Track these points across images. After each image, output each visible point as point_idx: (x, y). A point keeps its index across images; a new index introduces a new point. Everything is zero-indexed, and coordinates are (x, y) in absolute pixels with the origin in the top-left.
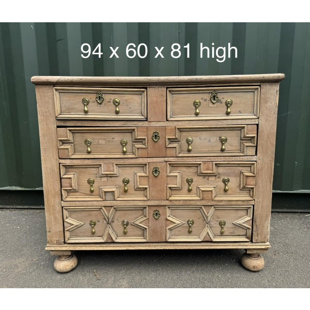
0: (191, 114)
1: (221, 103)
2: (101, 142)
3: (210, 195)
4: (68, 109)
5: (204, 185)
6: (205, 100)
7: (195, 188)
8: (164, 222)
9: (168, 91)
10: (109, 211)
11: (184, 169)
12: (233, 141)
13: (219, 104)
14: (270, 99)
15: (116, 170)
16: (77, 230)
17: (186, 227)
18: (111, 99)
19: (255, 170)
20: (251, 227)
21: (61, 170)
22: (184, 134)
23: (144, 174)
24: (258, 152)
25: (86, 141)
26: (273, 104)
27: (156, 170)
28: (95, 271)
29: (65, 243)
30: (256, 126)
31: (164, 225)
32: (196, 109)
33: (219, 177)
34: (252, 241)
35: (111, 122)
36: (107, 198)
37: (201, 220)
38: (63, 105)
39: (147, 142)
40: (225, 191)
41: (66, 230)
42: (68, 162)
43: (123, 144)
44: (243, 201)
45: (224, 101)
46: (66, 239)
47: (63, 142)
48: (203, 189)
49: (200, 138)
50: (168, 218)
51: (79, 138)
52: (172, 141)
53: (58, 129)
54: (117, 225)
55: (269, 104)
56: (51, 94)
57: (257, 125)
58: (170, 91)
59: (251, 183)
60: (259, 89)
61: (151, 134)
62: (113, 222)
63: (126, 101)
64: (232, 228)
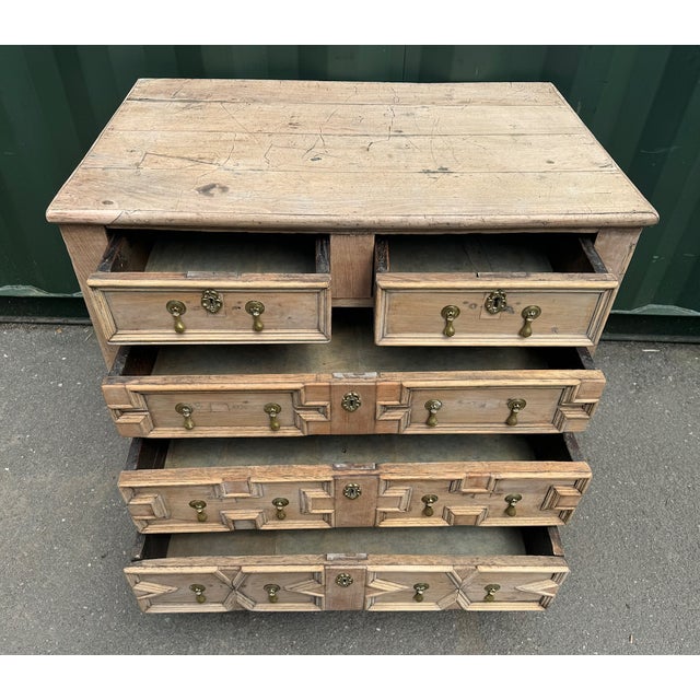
0: (433, 332)
3: (471, 521)
4: (135, 322)
5: (462, 504)
6: (473, 306)
7: (441, 508)
8: (361, 588)
15: (255, 490)
17: (411, 592)
18: (239, 303)
25: (179, 408)
27: (352, 490)
31: (360, 592)
33: (499, 495)
37: (446, 584)
38: (119, 316)
39: (329, 411)
47: (124, 410)
48: (457, 513)
49: (460, 402)
50: (371, 585)
52: (391, 407)
59: (570, 503)
62: (244, 586)
63: (280, 305)
64: (512, 593)
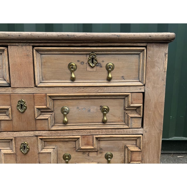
0: (66, 79)
1: (101, 66)
6: (82, 63)
9: (34, 51)
11: (60, 144)
12: (116, 111)
13: (98, 68)
14: (157, 63)
19: (142, 145)
22: (57, 103)
23: (9, 151)
24: (144, 125)
26: (161, 69)
27: (25, 147)
30: (142, 94)
32: (71, 74)
33: (101, 153)
39: (10, 112)
45: (104, 65)
52: (42, 111)
55: (156, 69)
57: (144, 93)
58: (37, 51)
60: (145, 51)
61: (15, 103)
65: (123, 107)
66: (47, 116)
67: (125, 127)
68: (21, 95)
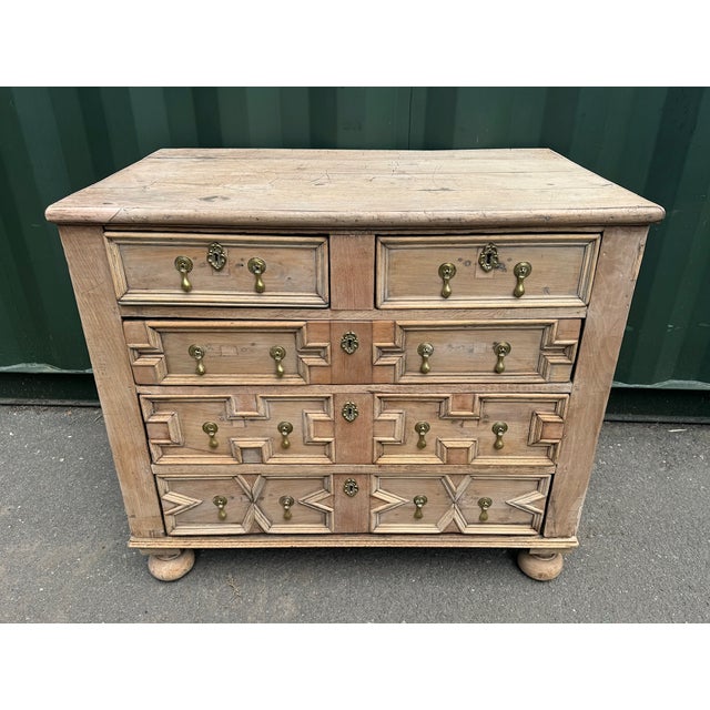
0: (432, 294)
1: (505, 269)
2: (225, 351)
3: (463, 457)
4: (145, 281)
5: (453, 436)
6: (468, 263)
7: (434, 441)
8: (366, 500)
9: (379, 244)
10: (253, 481)
11: (412, 407)
12: (523, 351)
13: (499, 272)
14: (621, 264)
15: (263, 409)
16: (189, 513)
17: (411, 509)
18: (242, 260)
19: (566, 411)
20: (542, 512)
21: (144, 407)
22: (413, 336)
23: (323, 417)
24: (576, 376)
25: (192, 351)
26: (627, 275)
27: (350, 410)
28: (230, 576)
29: (166, 534)
30: (580, 321)
31: (366, 505)
32: (444, 285)
33: (486, 422)
34: (542, 534)
35: (248, 311)
36: (247, 459)
37: (442, 496)
38: (131, 273)
39: (329, 353)
40: (496, 447)
41: (165, 513)
42: (156, 393)
43: (277, 355)
44: (533, 467)
46: (169, 529)
47: (141, 352)
48: (449, 445)
49: (450, 346)
50: (375, 495)
51: (176, 345)
52: (384, 351)
53: (126, 323)
54: (271, 504)
55: (616, 276)
56: (99, 246)
57: (583, 320)
58: (383, 243)
59: (553, 434)
61: (338, 338)
62: (261, 498)
63: (280, 263)
64: (504, 510)
65: (539, 345)
66: (393, 359)
67: (538, 380)
68: (350, 325)
